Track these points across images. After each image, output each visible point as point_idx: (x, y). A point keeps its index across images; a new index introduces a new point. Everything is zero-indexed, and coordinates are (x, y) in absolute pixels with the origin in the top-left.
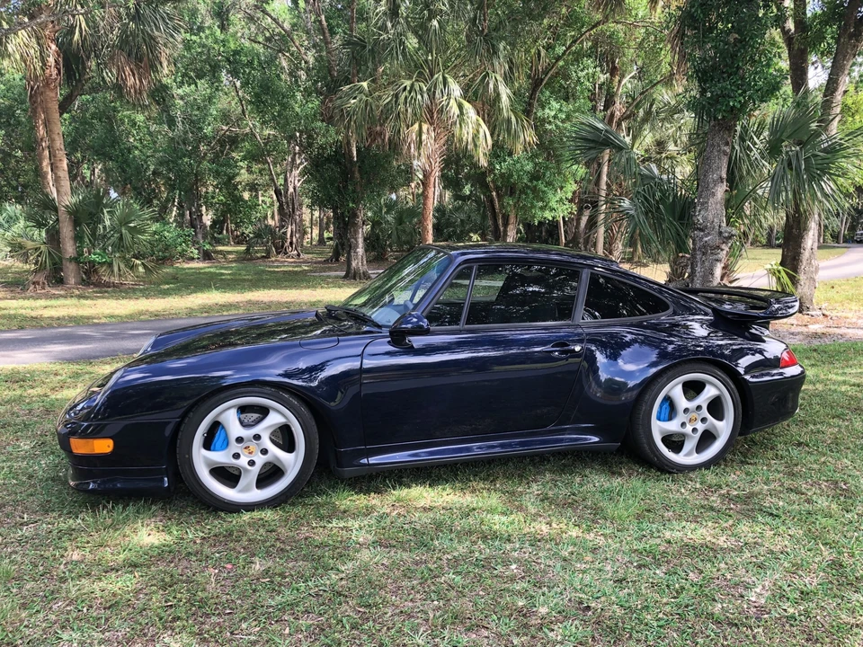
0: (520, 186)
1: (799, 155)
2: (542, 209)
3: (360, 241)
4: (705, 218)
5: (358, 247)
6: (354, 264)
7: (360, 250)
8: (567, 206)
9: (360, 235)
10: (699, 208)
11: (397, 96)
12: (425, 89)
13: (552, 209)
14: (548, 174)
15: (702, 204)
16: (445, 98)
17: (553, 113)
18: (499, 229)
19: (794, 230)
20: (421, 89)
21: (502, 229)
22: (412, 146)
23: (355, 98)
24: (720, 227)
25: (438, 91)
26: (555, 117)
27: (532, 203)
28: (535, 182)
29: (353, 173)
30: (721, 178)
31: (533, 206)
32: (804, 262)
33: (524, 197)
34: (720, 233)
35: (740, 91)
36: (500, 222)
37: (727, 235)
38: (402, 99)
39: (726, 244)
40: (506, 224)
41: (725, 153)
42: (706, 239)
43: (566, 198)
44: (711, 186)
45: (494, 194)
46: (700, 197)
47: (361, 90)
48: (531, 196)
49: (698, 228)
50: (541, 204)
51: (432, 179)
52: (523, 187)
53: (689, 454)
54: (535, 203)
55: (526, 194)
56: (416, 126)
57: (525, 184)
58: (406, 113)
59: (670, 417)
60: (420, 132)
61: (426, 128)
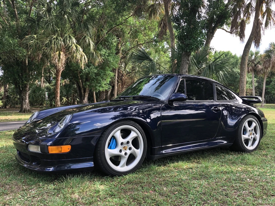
0: (92, 78)
2: (100, 86)
3: (27, 97)
5: (26, 99)
6: (24, 106)
7: (27, 101)
8: (108, 86)
9: (27, 95)
11: (51, 41)
12: (62, 40)
13: (102, 87)
14: (102, 74)
16: (71, 43)
17: (104, 53)
20: (61, 40)
21: (83, 94)
22: (56, 59)
23: (32, 40)
25: (68, 41)
27: (96, 85)
28: (97, 77)
29: (26, 70)
36: (82, 91)
38: (53, 42)
40: (85, 92)
45: (80, 81)
47: (33, 38)
48: (96, 82)
50: (99, 85)
51: (60, 73)
52: (93, 79)
53: (250, 146)
54: (97, 84)
55: (94, 81)
56: (58, 52)
57: (94, 77)
58: (55, 47)
59: (244, 133)
60: (60, 55)
61: (62, 53)
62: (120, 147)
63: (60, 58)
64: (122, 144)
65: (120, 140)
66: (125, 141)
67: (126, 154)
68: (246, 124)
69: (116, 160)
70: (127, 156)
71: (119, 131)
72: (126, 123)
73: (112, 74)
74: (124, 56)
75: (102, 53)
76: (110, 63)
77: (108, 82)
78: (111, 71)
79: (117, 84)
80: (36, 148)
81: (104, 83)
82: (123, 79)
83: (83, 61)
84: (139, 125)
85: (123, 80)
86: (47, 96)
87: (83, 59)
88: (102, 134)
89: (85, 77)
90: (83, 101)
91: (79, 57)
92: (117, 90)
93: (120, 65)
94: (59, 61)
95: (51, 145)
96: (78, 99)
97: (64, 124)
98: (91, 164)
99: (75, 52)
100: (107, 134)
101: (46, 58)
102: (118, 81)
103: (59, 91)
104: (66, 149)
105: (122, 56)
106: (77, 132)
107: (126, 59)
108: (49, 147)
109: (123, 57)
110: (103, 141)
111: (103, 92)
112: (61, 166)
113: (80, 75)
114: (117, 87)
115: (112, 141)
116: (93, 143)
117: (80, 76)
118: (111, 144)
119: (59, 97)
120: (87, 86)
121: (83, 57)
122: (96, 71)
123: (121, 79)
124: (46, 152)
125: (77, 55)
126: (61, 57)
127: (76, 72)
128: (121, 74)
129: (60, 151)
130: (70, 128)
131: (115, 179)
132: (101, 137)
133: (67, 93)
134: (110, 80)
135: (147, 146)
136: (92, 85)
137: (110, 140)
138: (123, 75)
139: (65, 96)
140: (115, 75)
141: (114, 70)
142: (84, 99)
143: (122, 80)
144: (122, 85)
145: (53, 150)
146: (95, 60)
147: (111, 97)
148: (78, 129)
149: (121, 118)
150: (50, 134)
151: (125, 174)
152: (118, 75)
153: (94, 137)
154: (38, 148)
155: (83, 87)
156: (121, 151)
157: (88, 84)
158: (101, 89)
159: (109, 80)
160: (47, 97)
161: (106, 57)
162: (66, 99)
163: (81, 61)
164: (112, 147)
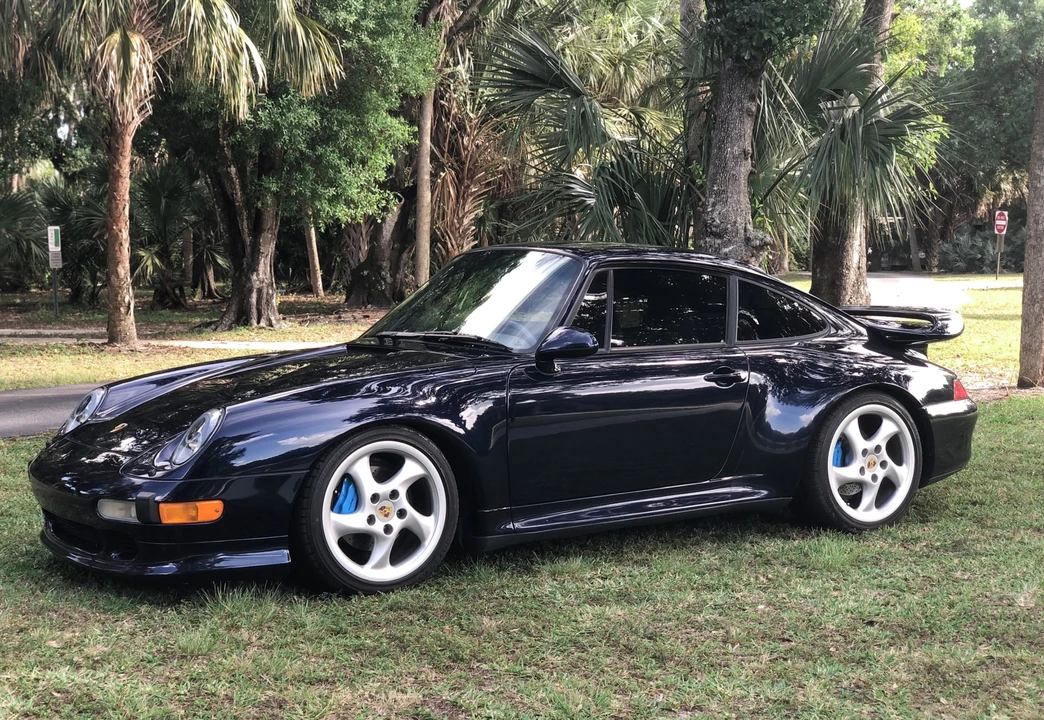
0: (292, 156)
1: (857, 119)
2: (334, 200)
4: (724, 217)
8: (378, 197)
10: (712, 200)
13: (349, 202)
14: (343, 135)
15: (718, 194)
17: (352, 19)
18: (243, 243)
19: (830, 238)
21: (248, 240)
22: (111, 73)
24: (746, 230)
26: (356, 27)
27: (314, 192)
28: (320, 150)
30: (745, 152)
31: (316, 196)
32: (849, 291)
33: (299, 176)
34: (748, 240)
35: (778, 20)
36: (245, 226)
37: (758, 243)
39: (757, 258)
40: (257, 229)
41: (749, 113)
42: (727, 250)
43: (376, 181)
44: (731, 164)
45: (233, 170)
46: (714, 182)
48: (312, 176)
49: (712, 233)
50: (332, 191)
51: (129, 140)
52: (296, 158)
53: (868, 509)
54: (320, 190)
55: (302, 171)
56: (116, 37)
57: (301, 152)
58: (99, 10)
59: (847, 460)
60: (125, 49)
61: (136, 40)
62: (368, 508)
63: (127, 67)
64: (375, 498)
65: (369, 485)
66: (384, 489)
67: (388, 529)
68: (851, 426)
69: (359, 545)
70: (393, 536)
71: (366, 460)
72: (387, 434)
73: (400, 129)
74: (467, 17)
75: (345, 20)
76: (386, 72)
77: (382, 176)
78: (392, 113)
79: (432, 175)
80: (121, 509)
81: (354, 180)
82: (465, 149)
83: (244, 79)
84: (430, 438)
85: (464, 154)
86: (54, 248)
87: (244, 69)
88: (313, 467)
89: (254, 150)
90: (249, 279)
91: (222, 57)
92: (433, 211)
93: (448, 65)
94: (123, 81)
95: (165, 501)
96: (220, 261)
97: (201, 440)
98: (282, 556)
99: (202, 32)
100: (327, 467)
101: (50, 58)
102: (433, 158)
103: (125, 235)
104: (209, 510)
105: (458, 14)
106: (239, 462)
107: (481, 33)
108: (161, 505)
109: (461, 24)
110: (317, 491)
111: (354, 226)
112: (194, 559)
113: (232, 139)
114: (432, 193)
115: (343, 491)
116: (287, 493)
117: (232, 147)
118: (341, 498)
119: (127, 265)
120: (269, 200)
121: (244, 58)
122: (312, 119)
123: (455, 150)
124: (154, 521)
125: (214, 49)
126: (135, 60)
127: (207, 125)
128: (455, 117)
129: (193, 518)
130: (218, 451)
131: (354, 599)
132: (308, 476)
133: (161, 227)
134: (391, 160)
135: (457, 506)
136: (294, 193)
137: (339, 487)
138: (461, 127)
139: (151, 243)
140: (418, 135)
141: (409, 110)
142: (254, 268)
143: (459, 154)
144: (459, 182)
145: (174, 514)
146: (302, 67)
147: (401, 252)
148: (241, 453)
149: (380, 416)
150: (162, 468)
151: (387, 588)
152: (437, 124)
153: (289, 476)
154: (128, 510)
155: (248, 204)
156: (371, 520)
157: (274, 188)
158: (343, 213)
159: (383, 160)
160: (55, 253)
161: (365, 39)
162: (157, 261)
163: (234, 79)
164: (346, 505)
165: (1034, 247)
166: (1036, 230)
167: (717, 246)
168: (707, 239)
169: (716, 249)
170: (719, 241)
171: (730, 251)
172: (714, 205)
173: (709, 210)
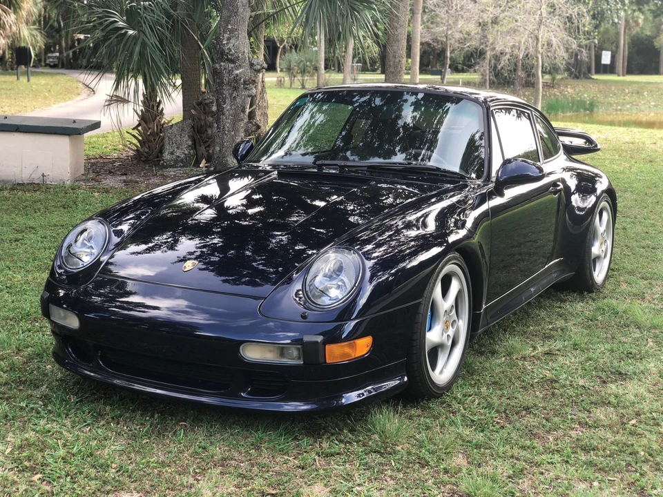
4: (237, 48)
24: (249, 58)
34: (252, 65)
37: (259, 67)
42: (238, 72)
49: (227, 59)
62: (442, 324)
64: (445, 314)
66: (448, 305)
67: (448, 339)
70: (450, 344)
71: (440, 284)
88: (422, 297)
108: (327, 347)
110: (424, 316)
124: (321, 362)
129: (350, 355)
154: (280, 352)
165: (393, 73)
166: (394, 62)
167: (230, 69)
168: (222, 64)
169: (229, 71)
170: (232, 65)
171: (240, 73)
172: (229, 39)
173: (225, 42)
